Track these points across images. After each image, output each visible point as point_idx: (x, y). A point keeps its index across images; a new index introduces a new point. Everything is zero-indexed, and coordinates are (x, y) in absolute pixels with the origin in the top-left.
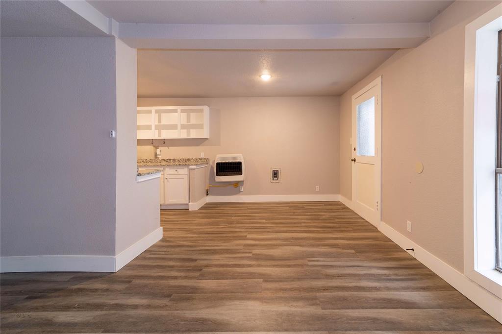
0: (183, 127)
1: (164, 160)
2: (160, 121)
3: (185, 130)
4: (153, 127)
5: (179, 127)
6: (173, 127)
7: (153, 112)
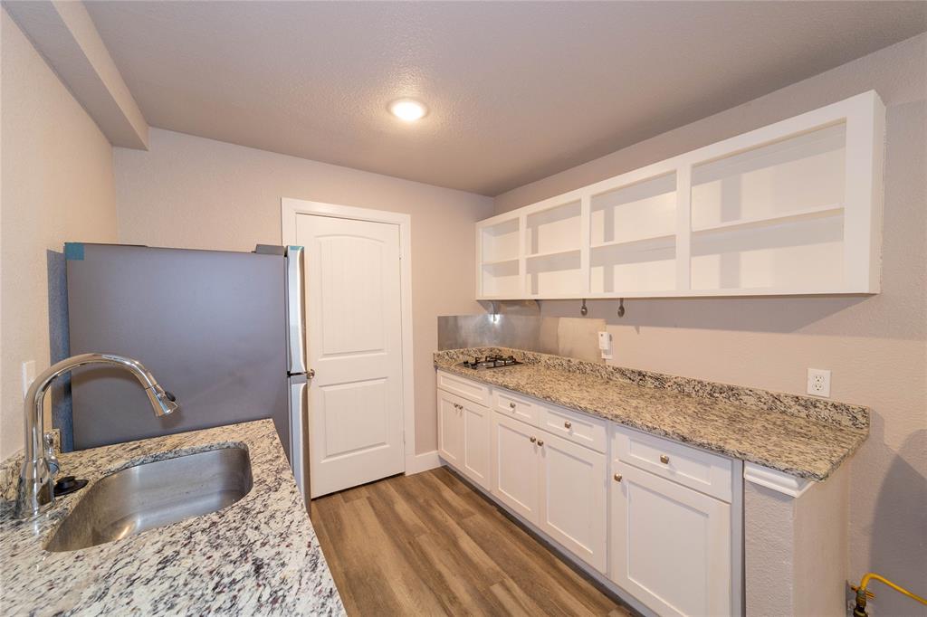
0: (703, 243)
1: (622, 372)
2: (609, 234)
3: (715, 259)
4: (585, 258)
5: (683, 246)
6: (660, 248)
7: (586, 207)
